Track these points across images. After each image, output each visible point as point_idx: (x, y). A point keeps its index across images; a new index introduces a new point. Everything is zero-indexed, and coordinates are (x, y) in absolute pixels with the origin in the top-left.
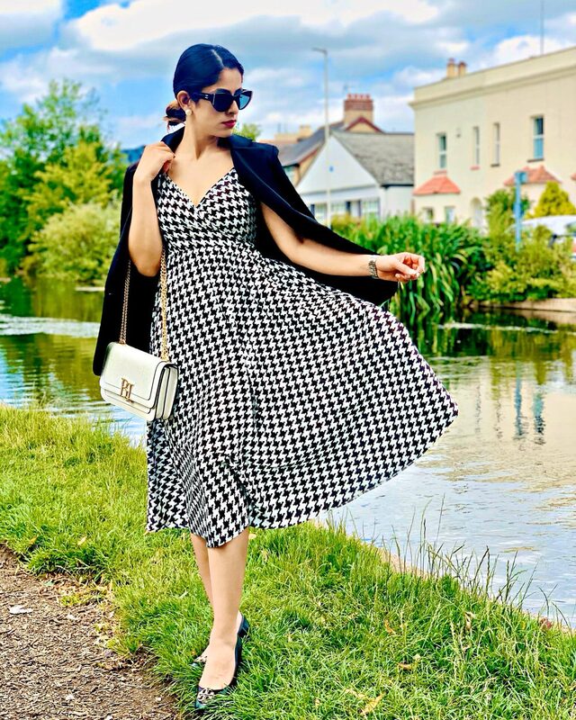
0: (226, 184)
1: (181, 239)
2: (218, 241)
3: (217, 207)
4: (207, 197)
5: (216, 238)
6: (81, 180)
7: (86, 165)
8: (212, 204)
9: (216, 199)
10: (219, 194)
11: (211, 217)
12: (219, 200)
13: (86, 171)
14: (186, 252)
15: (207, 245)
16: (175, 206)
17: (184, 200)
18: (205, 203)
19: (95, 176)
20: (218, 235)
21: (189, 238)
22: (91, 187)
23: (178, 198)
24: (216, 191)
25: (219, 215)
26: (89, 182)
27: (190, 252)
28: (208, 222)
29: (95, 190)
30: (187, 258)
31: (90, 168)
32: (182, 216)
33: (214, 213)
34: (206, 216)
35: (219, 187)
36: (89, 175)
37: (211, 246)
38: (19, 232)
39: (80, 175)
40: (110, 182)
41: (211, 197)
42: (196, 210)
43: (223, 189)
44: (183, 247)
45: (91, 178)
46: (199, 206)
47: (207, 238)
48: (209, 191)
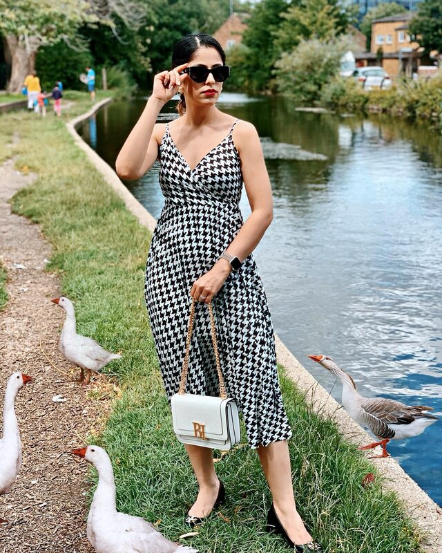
0: (218, 153)
1: (178, 196)
2: (208, 201)
3: (209, 172)
4: (202, 163)
5: (206, 199)
6: (314, 19)
7: (319, 7)
8: (205, 170)
9: (209, 166)
10: (212, 162)
11: (203, 181)
12: (211, 167)
13: (318, 12)
14: (182, 207)
15: (199, 204)
16: (176, 169)
17: (183, 165)
18: (199, 168)
19: (326, 16)
20: (209, 196)
21: (185, 197)
22: (322, 25)
23: (179, 163)
24: (209, 159)
25: (210, 180)
26: (321, 21)
27: (184, 208)
28: (201, 185)
29: (325, 27)
30: (182, 213)
31: (322, 9)
32: (181, 178)
33: (206, 177)
34: (200, 179)
35: (212, 155)
36: (321, 15)
37: (202, 205)
38: (267, 60)
39: (314, 15)
40: (337, 20)
41: (205, 164)
42: (192, 174)
43: (215, 157)
44: (179, 203)
45: (323, 18)
46: (195, 170)
47: (199, 198)
48: (204, 159)
